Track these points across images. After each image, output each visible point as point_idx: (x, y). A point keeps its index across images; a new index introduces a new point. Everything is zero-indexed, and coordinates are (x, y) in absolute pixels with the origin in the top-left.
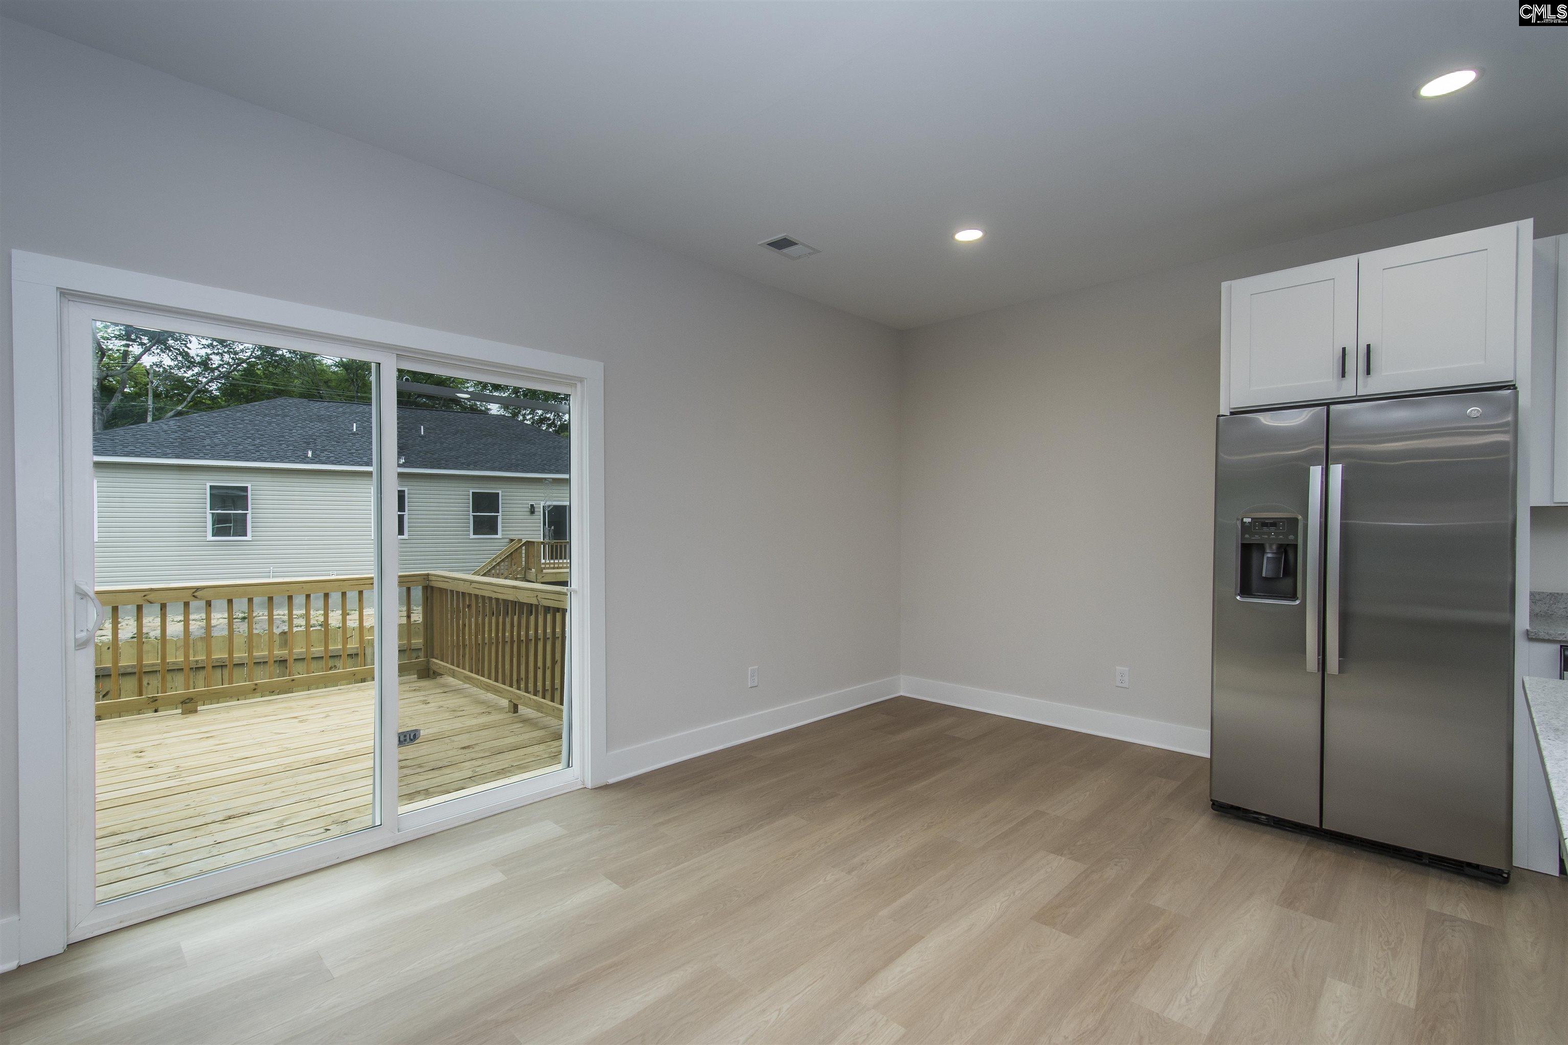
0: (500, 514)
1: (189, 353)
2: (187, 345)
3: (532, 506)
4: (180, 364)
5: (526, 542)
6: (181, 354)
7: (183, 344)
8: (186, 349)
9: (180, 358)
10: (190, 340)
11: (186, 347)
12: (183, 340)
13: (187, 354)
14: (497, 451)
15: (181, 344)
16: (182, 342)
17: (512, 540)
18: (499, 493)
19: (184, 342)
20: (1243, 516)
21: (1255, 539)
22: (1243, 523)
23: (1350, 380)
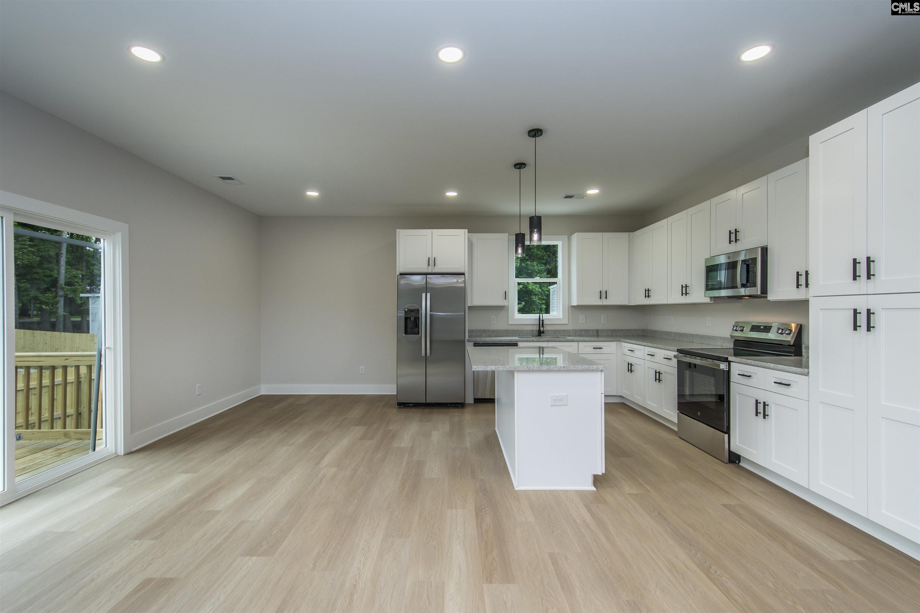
20: (405, 309)
21: (409, 316)
22: (405, 311)
23: (430, 267)
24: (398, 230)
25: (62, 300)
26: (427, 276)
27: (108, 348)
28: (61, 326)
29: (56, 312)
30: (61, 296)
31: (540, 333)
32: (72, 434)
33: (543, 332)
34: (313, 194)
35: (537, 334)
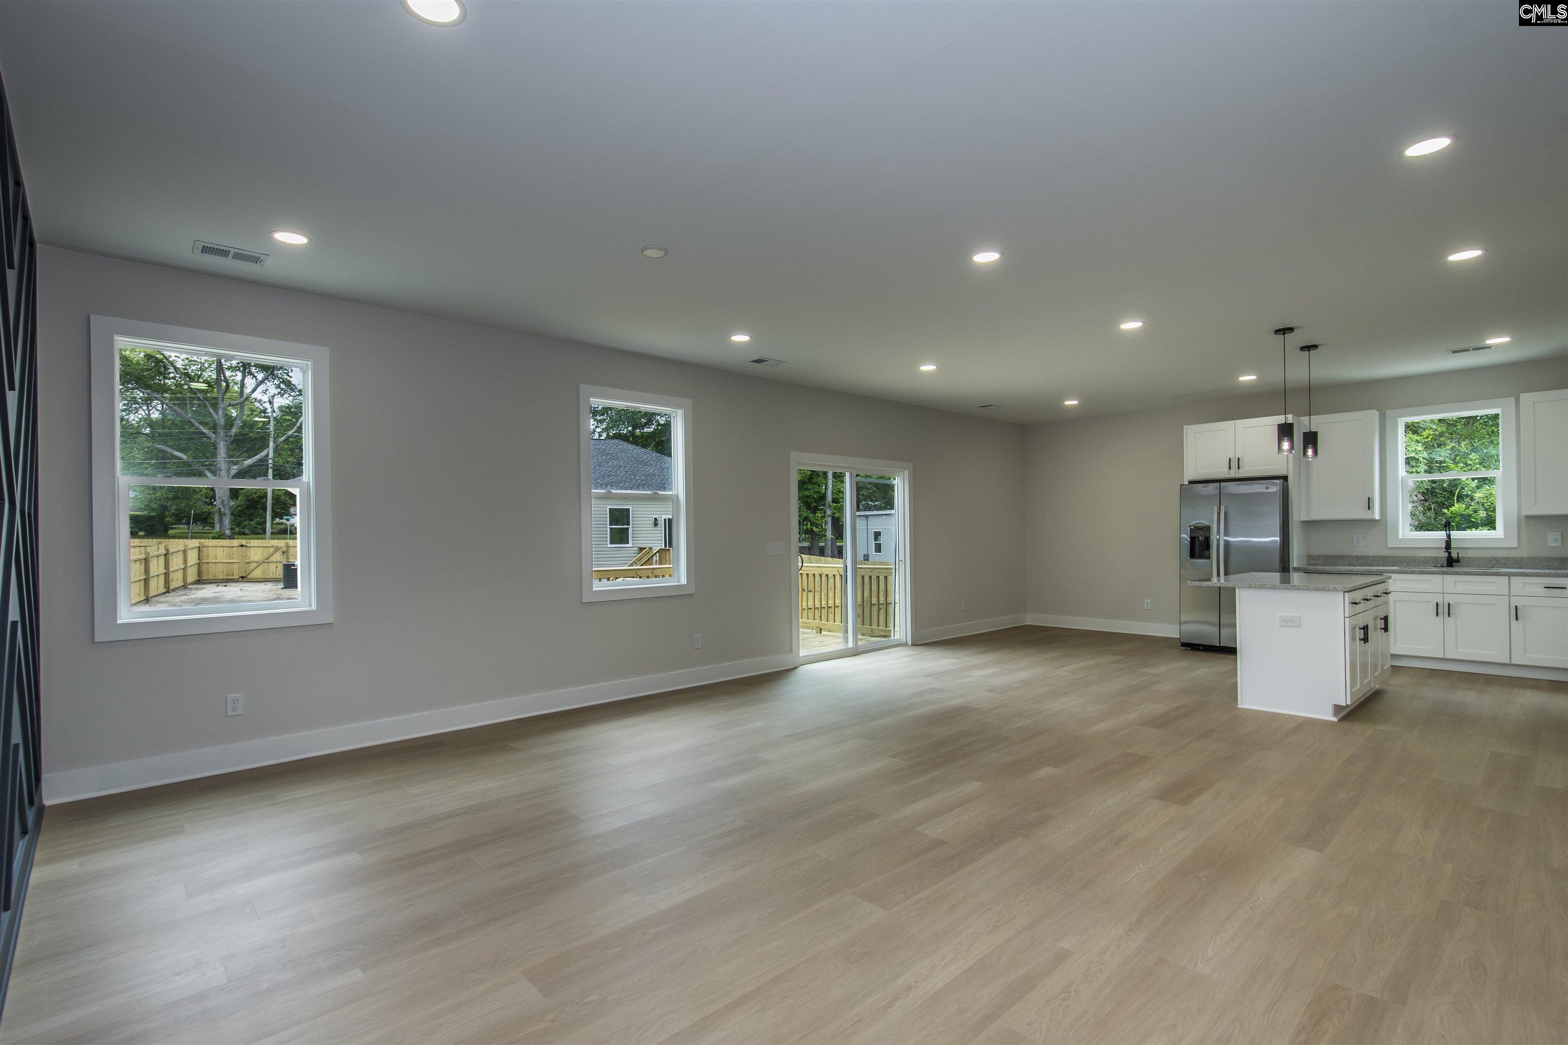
0: (631, 526)
1: (291, 382)
2: (289, 374)
3: (656, 519)
4: (282, 392)
5: (659, 550)
6: (283, 382)
7: (285, 373)
8: (288, 378)
9: (283, 386)
10: (291, 370)
11: (288, 375)
12: (285, 370)
13: (290, 382)
14: (624, 473)
15: (284, 373)
16: (284, 371)
17: (641, 549)
18: (629, 509)
19: (286, 372)
20: (1191, 526)
21: (1195, 535)
22: (1191, 529)
23: (1233, 471)
24: (1185, 427)
25: (829, 520)
26: (1221, 483)
27: (901, 561)
28: (829, 552)
29: (825, 536)
30: (829, 516)
31: (1451, 562)
32: (876, 630)
33: (1458, 561)
34: (1071, 403)
35: (1445, 563)
